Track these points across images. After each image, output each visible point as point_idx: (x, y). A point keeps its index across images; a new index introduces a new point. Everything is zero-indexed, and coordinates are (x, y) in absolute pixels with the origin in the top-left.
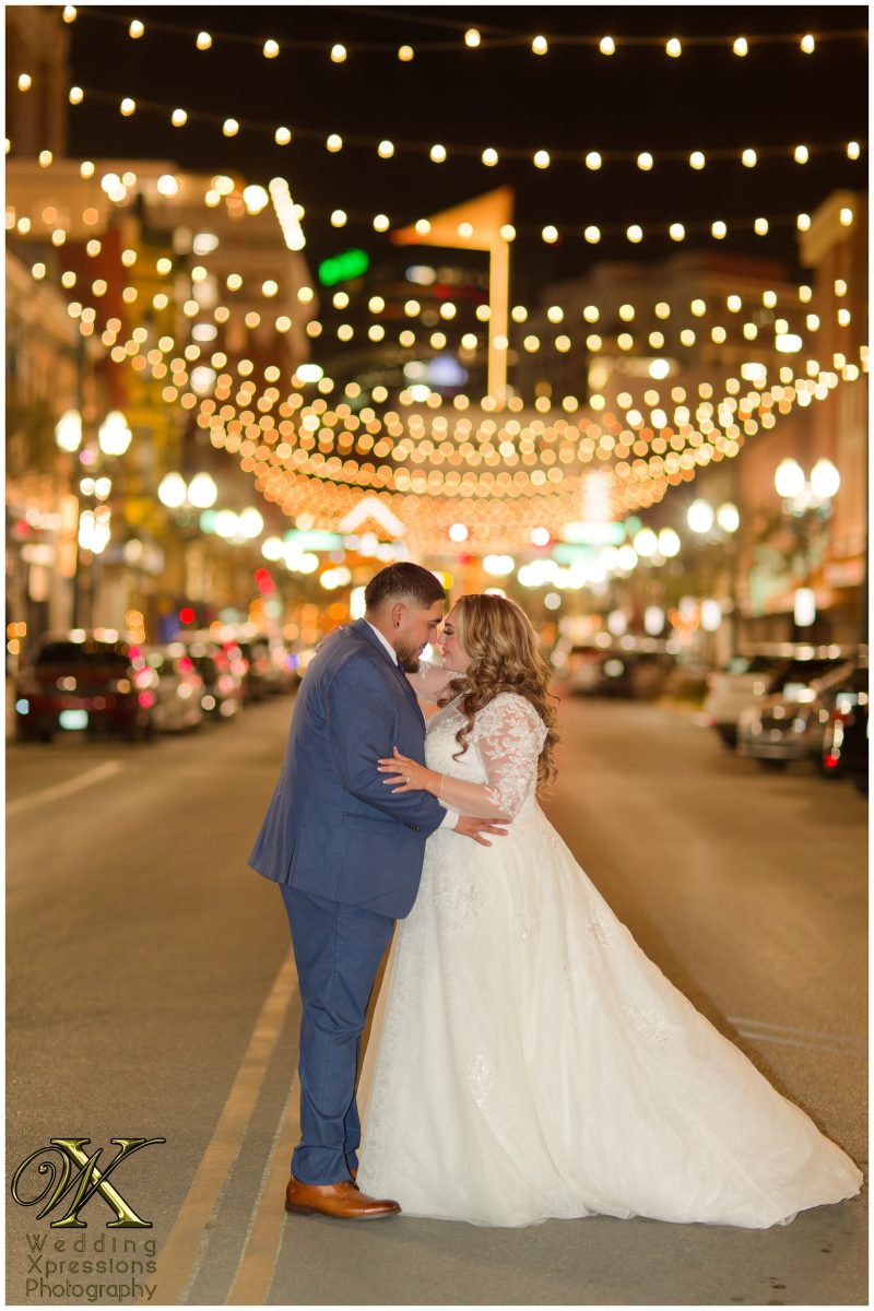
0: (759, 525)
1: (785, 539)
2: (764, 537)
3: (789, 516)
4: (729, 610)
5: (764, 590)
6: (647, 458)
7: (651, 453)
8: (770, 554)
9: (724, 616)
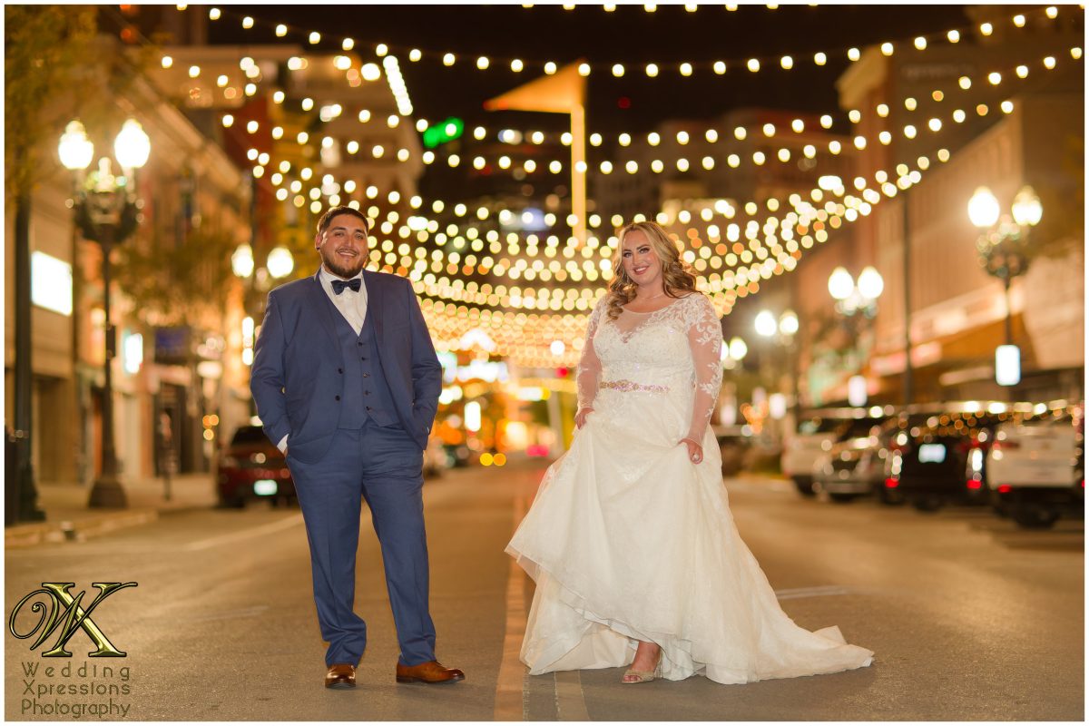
0: (815, 327)
1: (837, 337)
2: (820, 337)
3: (840, 315)
4: (792, 404)
5: (820, 383)
6: (720, 272)
7: (725, 267)
8: (826, 351)
9: (788, 410)
